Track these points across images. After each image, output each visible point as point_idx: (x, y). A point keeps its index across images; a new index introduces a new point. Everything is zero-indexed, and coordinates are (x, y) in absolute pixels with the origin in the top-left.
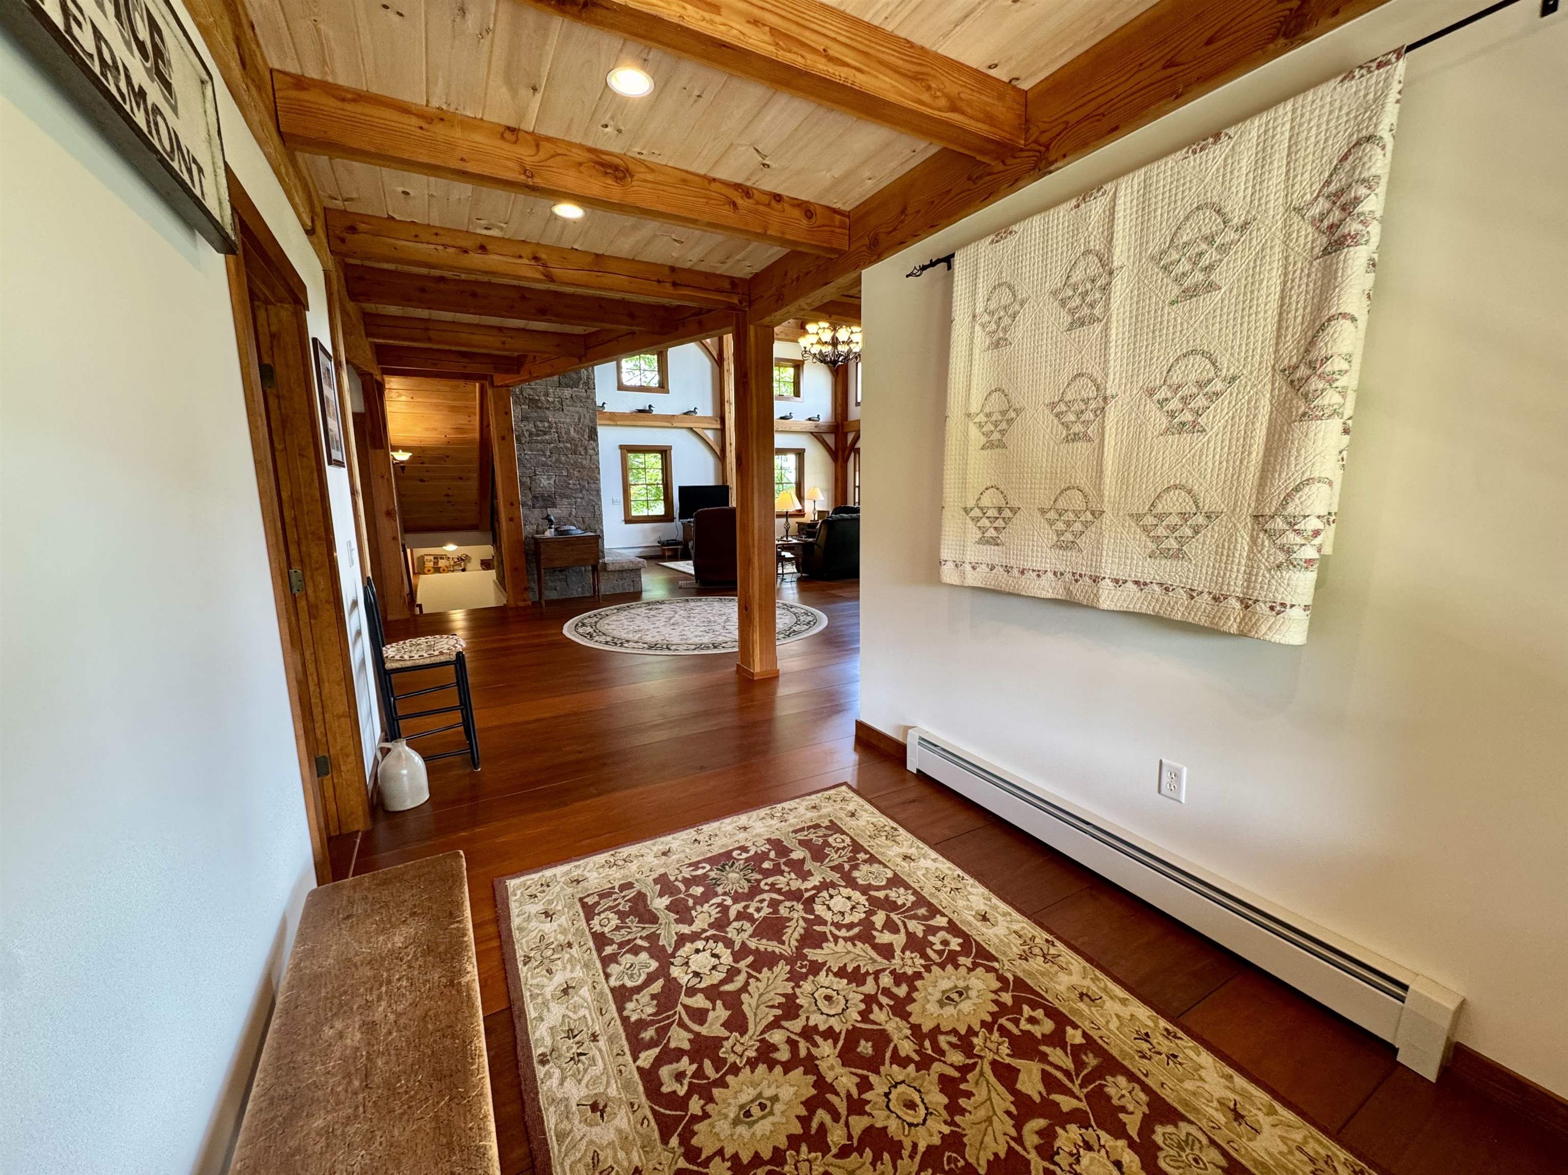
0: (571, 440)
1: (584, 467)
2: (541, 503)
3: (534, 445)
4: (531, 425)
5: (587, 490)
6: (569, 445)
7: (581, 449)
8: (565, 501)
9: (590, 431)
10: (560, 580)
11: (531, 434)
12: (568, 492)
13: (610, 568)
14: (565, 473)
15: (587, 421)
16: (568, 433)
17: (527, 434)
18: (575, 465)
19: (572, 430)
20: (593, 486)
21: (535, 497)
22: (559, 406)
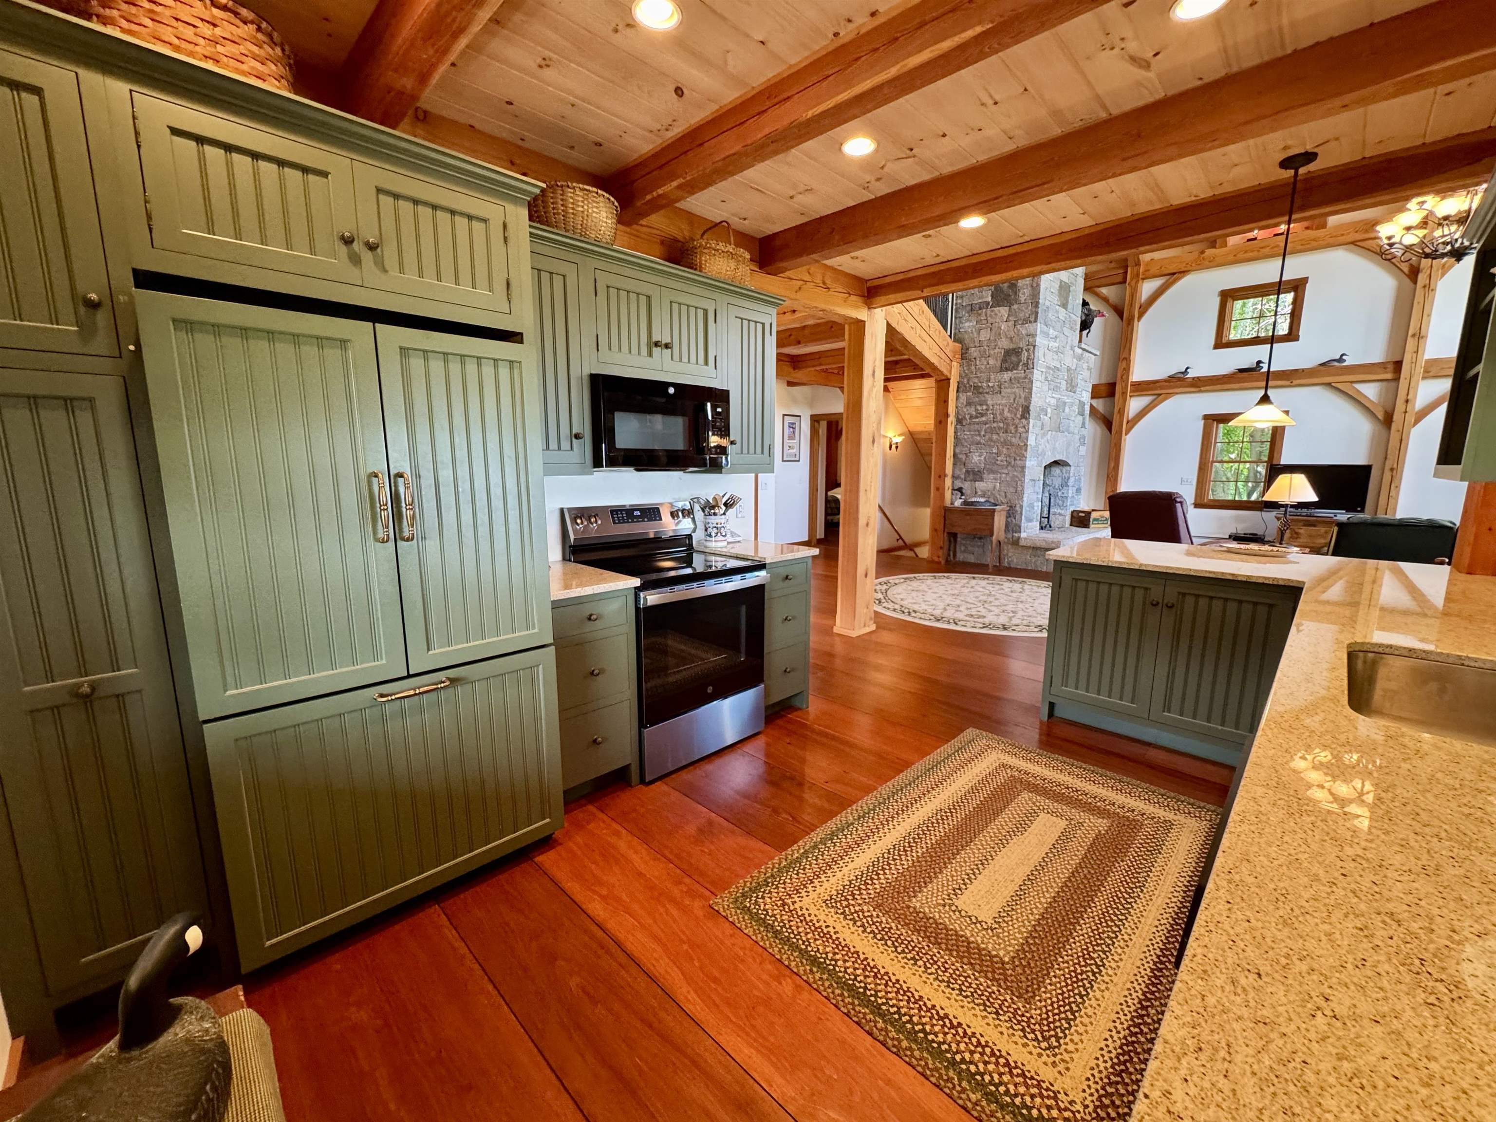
0: (1004, 420)
1: (1012, 445)
2: (971, 477)
3: (972, 427)
4: (973, 409)
5: (1013, 467)
6: (1001, 425)
7: (1012, 428)
8: (991, 476)
9: (1023, 411)
10: (978, 547)
11: (971, 417)
12: (995, 468)
13: (1022, 543)
14: (995, 451)
15: (1022, 401)
16: (1002, 413)
17: (967, 417)
18: (1005, 443)
19: (1006, 410)
20: (1018, 462)
21: (967, 472)
22: (997, 389)
